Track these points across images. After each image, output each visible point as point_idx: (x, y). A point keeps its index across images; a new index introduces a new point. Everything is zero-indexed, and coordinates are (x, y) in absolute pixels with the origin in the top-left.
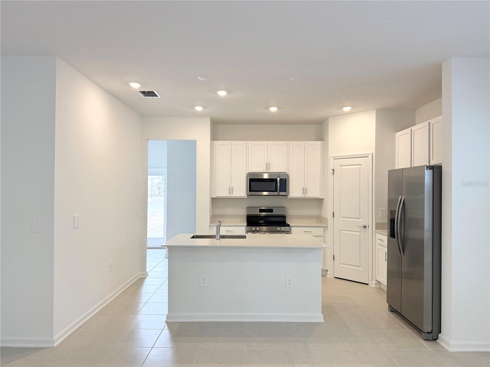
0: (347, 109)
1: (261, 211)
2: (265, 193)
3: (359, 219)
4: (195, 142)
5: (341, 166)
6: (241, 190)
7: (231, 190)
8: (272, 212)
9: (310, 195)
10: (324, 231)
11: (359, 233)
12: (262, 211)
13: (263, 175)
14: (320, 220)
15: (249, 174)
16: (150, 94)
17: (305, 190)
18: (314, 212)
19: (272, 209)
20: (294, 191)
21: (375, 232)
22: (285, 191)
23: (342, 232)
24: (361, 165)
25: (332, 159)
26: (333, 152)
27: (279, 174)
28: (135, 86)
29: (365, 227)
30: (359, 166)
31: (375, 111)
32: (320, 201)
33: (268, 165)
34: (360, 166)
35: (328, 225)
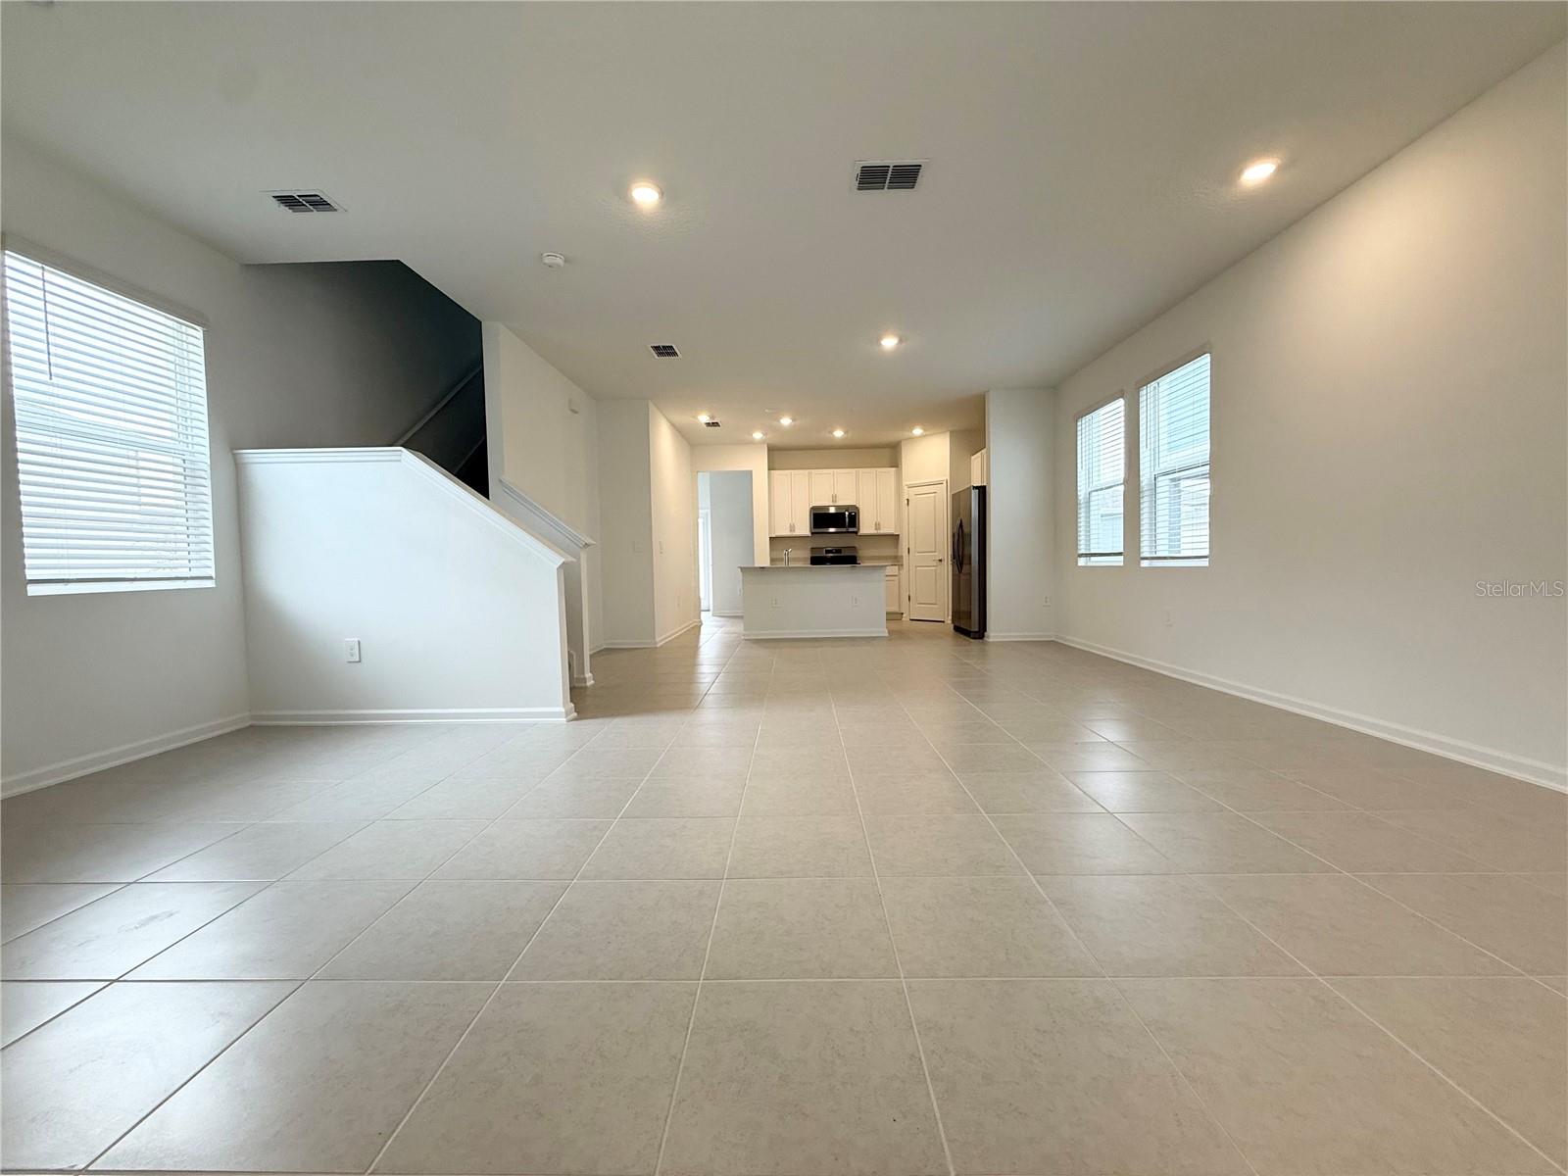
0: (918, 431)
1: (827, 552)
2: (832, 530)
3: (935, 552)
4: (750, 473)
5: (916, 495)
6: (804, 528)
7: (792, 528)
8: (841, 550)
9: (883, 531)
10: (899, 570)
11: (935, 568)
13: (828, 510)
14: (897, 560)
15: (813, 508)
16: (715, 424)
17: (878, 526)
18: (889, 552)
19: (841, 547)
20: (866, 527)
22: (854, 526)
23: (918, 569)
24: (935, 493)
25: (906, 488)
26: (907, 480)
27: (847, 508)
28: (704, 418)
29: (940, 560)
31: (948, 434)
32: (895, 538)
33: (834, 499)
34: (934, 495)
35: (902, 563)
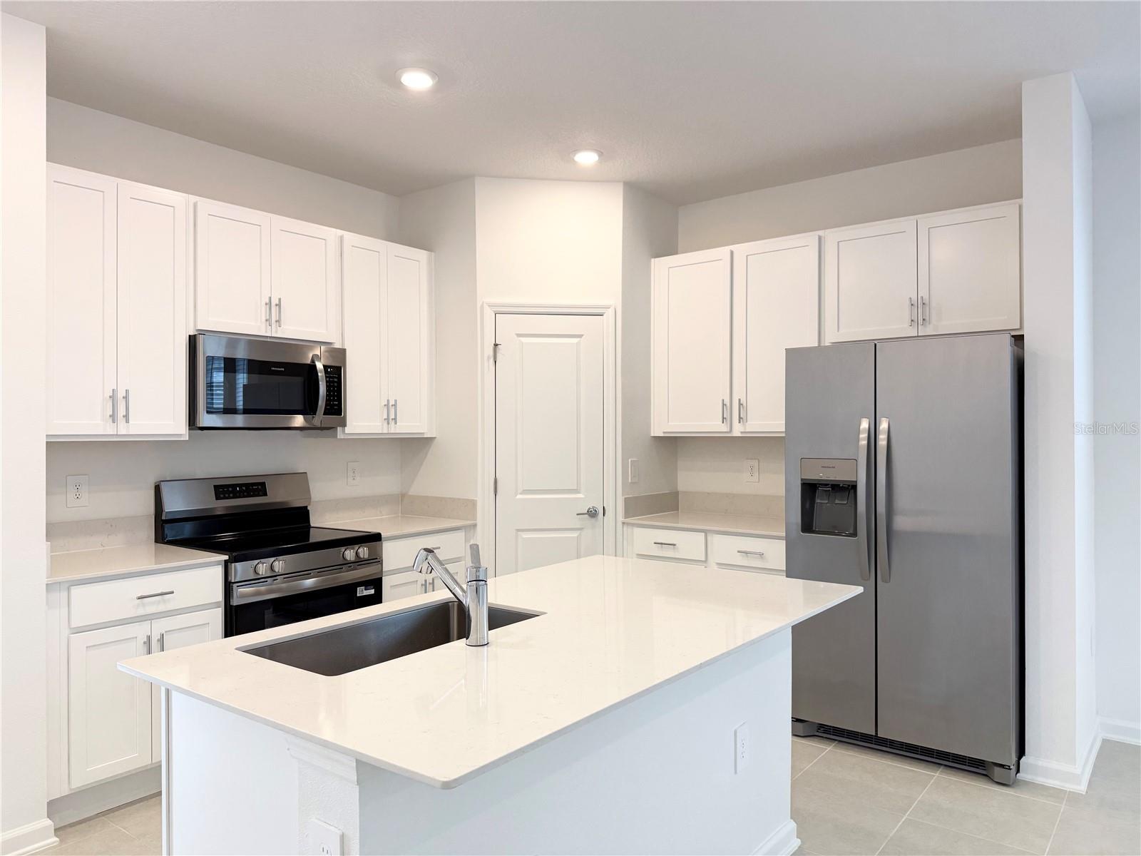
3: (576, 491)
5: (519, 335)
7: (118, 404)
8: (265, 494)
9: (403, 428)
10: (466, 540)
11: (575, 534)
12: (224, 493)
17: (391, 411)
19: (263, 484)
21: (621, 524)
23: (525, 536)
24: (580, 336)
25: (488, 313)
26: (489, 293)
29: (592, 514)
30: (575, 340)
34: (579, 339)
35: (476, 520)
